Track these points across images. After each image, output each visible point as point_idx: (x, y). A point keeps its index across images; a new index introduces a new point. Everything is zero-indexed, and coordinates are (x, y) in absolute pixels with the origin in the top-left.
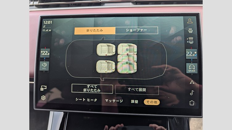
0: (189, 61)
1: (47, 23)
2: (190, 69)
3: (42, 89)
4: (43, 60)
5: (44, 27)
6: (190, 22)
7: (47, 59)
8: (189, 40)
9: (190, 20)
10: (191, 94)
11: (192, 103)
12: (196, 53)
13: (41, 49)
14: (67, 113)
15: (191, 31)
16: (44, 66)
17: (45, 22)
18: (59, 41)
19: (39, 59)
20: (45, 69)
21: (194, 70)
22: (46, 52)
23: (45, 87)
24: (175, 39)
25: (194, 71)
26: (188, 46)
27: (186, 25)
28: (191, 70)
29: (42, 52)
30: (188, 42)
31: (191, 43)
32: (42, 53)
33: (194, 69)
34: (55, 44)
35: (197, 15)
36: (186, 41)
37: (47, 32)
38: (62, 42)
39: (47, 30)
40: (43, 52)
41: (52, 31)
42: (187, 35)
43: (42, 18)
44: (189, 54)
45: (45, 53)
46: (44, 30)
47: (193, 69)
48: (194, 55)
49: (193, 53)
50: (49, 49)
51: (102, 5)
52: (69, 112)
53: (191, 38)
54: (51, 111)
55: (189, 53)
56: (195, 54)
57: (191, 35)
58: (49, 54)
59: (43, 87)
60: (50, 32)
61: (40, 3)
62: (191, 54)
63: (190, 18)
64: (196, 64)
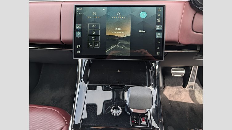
0: (158, 31)
2: (158, 35)
3: (78, 47)
4: (78, 31)
5: (77, 11)
6: (159, 10)
7: (80, 30)
10: (158, 49)
12: (161, 27)
13: (76, 25)
14: (90, 60)
15: (159, 15)
16: (79, 34)
19: (75, 30)
20: (79, 36)
25: (160, 37)
26: (157, 23)
27: (157, 12)
31: (159, 22)
32: (77, 27)
33: (160, 35)
35: (163, 6)
36: (157, 20)
39: (79, 14)
41: (82, 14)
42: (157, 17)
43: (76, 6)
45: (79, 27)
46: (77, 14)
49: (160, 27)
50: (81, 24)
53: (160, 19)
57: (159, 17)
58: (81, 27)
59: (78, 46)
62: (159, 27)
63: (160, 8)
64: (162, 33)
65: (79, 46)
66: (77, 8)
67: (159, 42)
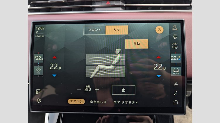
0: (174, 65)
1: (40, 28)
2: (174, 72)
3: (37, 93)
4: (37, 64)
5: (37, 32)
6: (175, 28)
7: (40, 64)
8: (173, 45)
9: (175, 26)
10: (175, 94)
11: (176, 102)
12: (180, 57)
13: (35, 54)
15: (175, 37)
18: (52, 47)
19: (33, 64)
20: (39, 73)
21: (178, 73)
22: (40, 57)
24: (161, 44)
25: (178, 74)
26: (173, 51)
27: (171, 31)
29: (35, 57)
30: (173, 47)
31: (176, 48)
32: (36, 58)
33: (178, 72)
34: (48, 49)
35: (181, 22)
36: (171, 46)
37: (39, 37)
38: (54, 47)
39: (40, 36)
41: (44, 37)
42: (172, 41)
43: (35, 24)
44: (173, 59)
45: (38, 58)
46: (36, 36)
48: (178, 59)
49: (177, 57)
50: (43, 54)
51: (93, 10)
52: (64, 113)
53: (176, 44)
54: (46, 113)
56: (179, 58)
57: (176, 41)
58: (42, 59)
59: (38, 91)
60: (43, 37)
61: (31, 7)
62: (175, 58)
64: (180, 68)
65: (39, 91)
66: (38, 28)
67: (176, 84)
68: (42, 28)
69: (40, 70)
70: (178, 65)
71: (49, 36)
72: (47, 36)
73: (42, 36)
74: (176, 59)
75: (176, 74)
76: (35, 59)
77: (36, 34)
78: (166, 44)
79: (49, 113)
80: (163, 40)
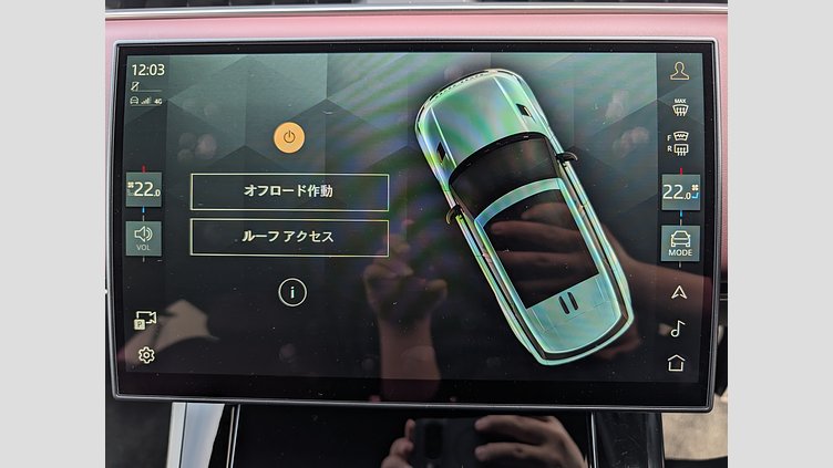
0: (672, 218)
1: (147, 71)
2: (673, 245)
3: (139, 324)
4: (137, 214)
5: (135, 86)
6: (679, 75)
7: (151, 214)
8: (673, 142)
9: (680, 67)
10: (675, 333)
11: (676, 363)
12: (695, 188)
13: (128, 174)
15: (681, 108)
16: (144, 238)
17: (139, 69)
18: (197, 144)
19: (121, 213)
20: (147, 248)
21: (687, 249)
22: (149, 186)
23: (152, 317)
24: (623, 137)
25: (689, 253)
26: (669, 164)
27: (665, 86)
28: (676, 248)
29: (130, 185)
30: (669, 148)
31: (682, 152)
32: (133, 190)
33: (688, 245)
34: (180, 154)
35: (706, 50)
36: (663, 144)
37: (146, 106)
38: (206, 146)
39: (147, 101)
40: (137, 187)
41: (165, 103)
42: (666, 122)
43: (126, 52)
44: (672, 194)
45: (143, 189)
46: (134, 101)
47: (683, 247)
48: (689, 196)
49: (688, 188)
50: (160, 174)
52: (244, 406)
53: (682, 135)
54: (175, 404)
55: (673, 188)
56: (694, 193)
57: (682, 124)
58: (158, 193)
59: (141, 317)
60: (158, 107)
62: (680, 192)
63: (680, 61)
64: (697, 229)
65: (147, 318)
66: (139, 68)
67: (680, 292)
68: (156, 68)
69: (149, 237)
70: (688, 218)
71: (185, 101)
72: (173, 100)
73: (157, 102)
74: (683, 194)
75: (682, 253)
76: (129, 193)
77: (134, 94)
78: (641, 135)
79: (187, 401)
80: (632, 120)
